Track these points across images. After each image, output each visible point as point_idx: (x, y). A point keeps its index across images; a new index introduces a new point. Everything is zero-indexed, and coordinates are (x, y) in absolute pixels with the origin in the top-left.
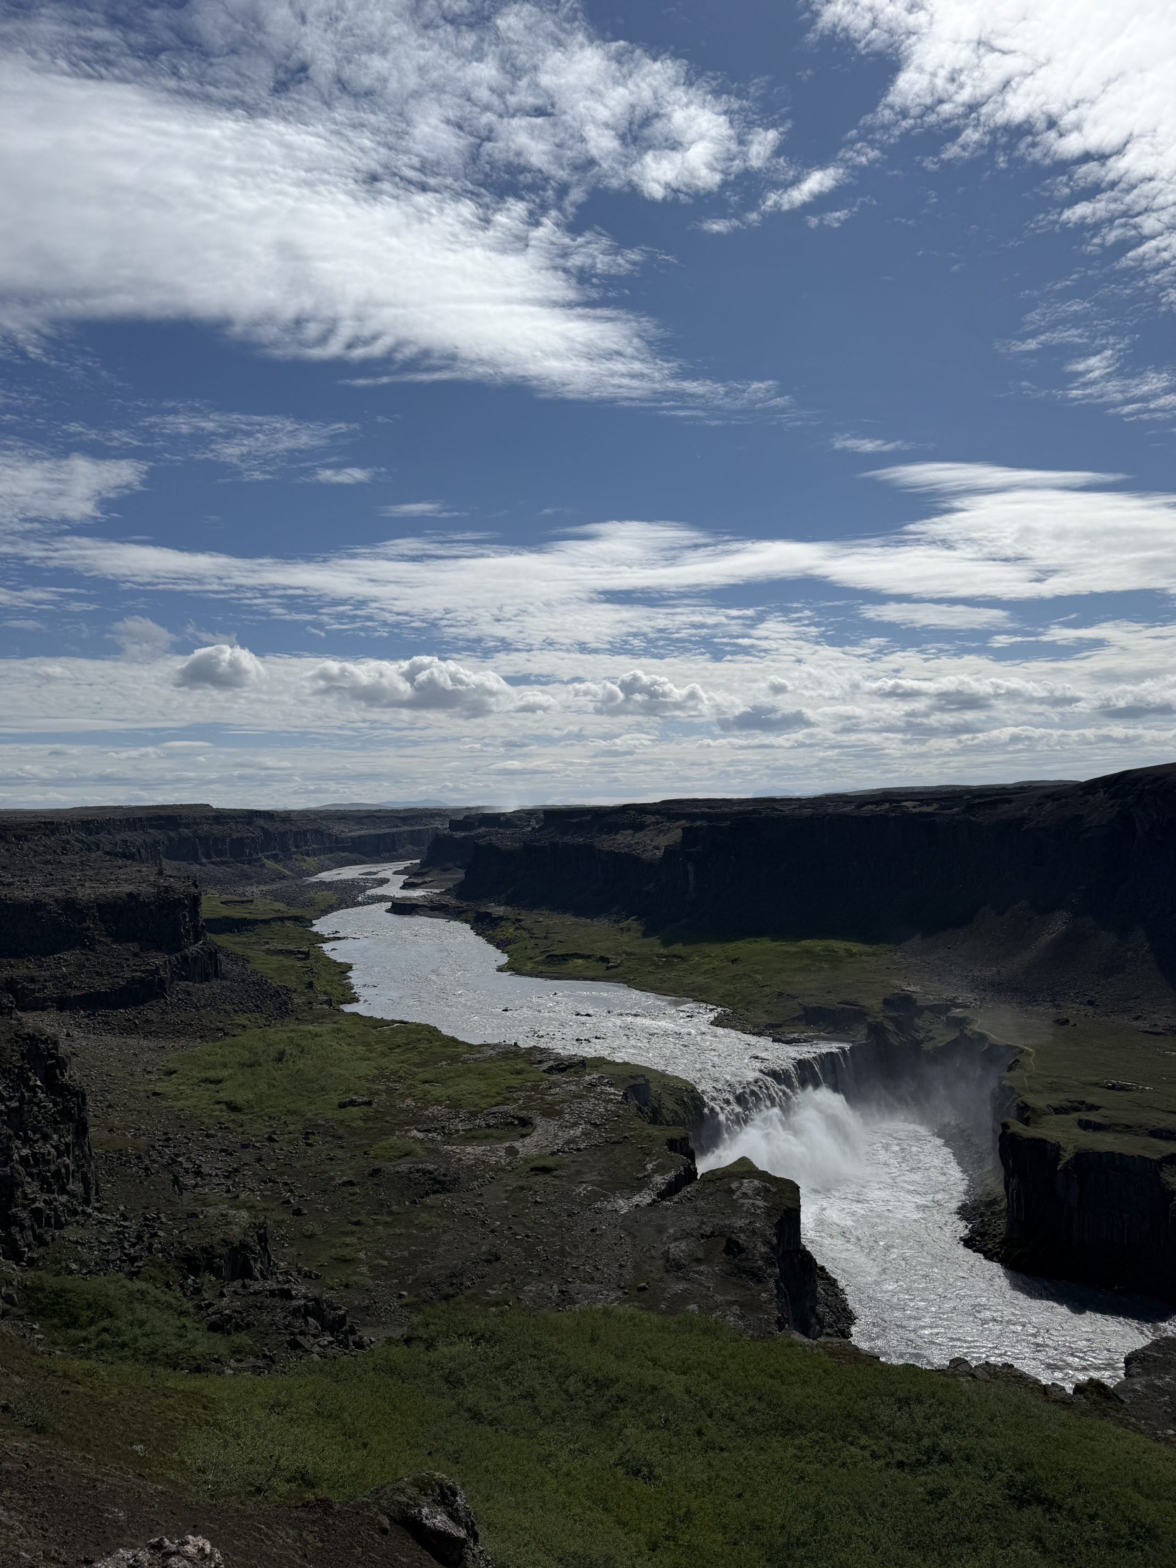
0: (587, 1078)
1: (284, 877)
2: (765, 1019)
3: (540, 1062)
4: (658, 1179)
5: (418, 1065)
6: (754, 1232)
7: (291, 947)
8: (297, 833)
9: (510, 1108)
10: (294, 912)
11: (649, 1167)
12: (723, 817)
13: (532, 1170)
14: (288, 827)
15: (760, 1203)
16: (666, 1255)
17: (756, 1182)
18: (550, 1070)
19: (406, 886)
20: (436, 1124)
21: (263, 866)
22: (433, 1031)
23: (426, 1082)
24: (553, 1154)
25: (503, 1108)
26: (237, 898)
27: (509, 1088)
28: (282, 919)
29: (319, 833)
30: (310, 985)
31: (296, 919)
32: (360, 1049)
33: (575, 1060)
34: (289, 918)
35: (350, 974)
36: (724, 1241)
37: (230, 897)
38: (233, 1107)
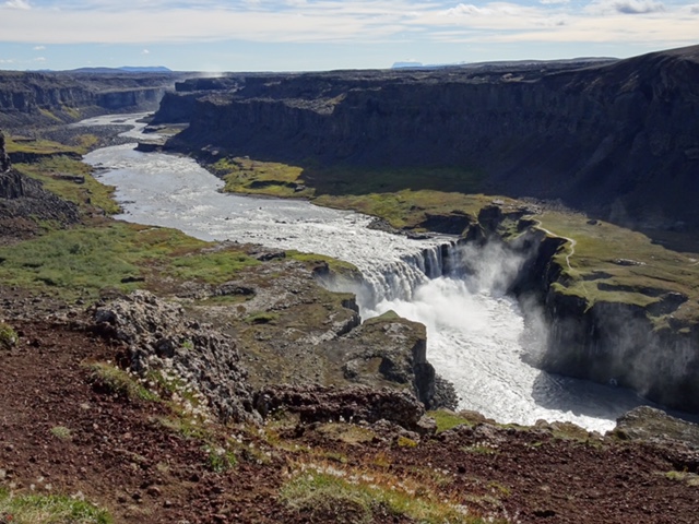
0: (288, 263)
1: (56, 123)
2: (404, 224)
3: (254, 253)
4: (337, 324)
5: (172, 255)
6: (399, 354)
7: (70, 174)
8: (62, 90)
9: (238, 282)
10: (67, 148)
11: (331, 317)
12: (376, 84)
13: (256, 320)
14: (55, 85)
15: (402, 337)
16: (344, 368)
17: (400, 325)
18: (262, 259)
19: (146, 131)
20: (189, 293)
21: (39, 114)
22: (179, 232)
23: (179, 266)
24: (268, 310)
25: (233, 282)
26: (24, 138)
27: (236, 271)
28: (60, 154)
29: (78, 90)
30: (88, 201)
31: (70, 154)
32: (130, 244)
33: (279, 252)
34: (65, 153)
35: (115, 193)
36: (381, 360)
37: (18, 137)
38: (49, 282)
